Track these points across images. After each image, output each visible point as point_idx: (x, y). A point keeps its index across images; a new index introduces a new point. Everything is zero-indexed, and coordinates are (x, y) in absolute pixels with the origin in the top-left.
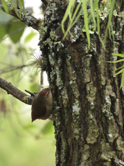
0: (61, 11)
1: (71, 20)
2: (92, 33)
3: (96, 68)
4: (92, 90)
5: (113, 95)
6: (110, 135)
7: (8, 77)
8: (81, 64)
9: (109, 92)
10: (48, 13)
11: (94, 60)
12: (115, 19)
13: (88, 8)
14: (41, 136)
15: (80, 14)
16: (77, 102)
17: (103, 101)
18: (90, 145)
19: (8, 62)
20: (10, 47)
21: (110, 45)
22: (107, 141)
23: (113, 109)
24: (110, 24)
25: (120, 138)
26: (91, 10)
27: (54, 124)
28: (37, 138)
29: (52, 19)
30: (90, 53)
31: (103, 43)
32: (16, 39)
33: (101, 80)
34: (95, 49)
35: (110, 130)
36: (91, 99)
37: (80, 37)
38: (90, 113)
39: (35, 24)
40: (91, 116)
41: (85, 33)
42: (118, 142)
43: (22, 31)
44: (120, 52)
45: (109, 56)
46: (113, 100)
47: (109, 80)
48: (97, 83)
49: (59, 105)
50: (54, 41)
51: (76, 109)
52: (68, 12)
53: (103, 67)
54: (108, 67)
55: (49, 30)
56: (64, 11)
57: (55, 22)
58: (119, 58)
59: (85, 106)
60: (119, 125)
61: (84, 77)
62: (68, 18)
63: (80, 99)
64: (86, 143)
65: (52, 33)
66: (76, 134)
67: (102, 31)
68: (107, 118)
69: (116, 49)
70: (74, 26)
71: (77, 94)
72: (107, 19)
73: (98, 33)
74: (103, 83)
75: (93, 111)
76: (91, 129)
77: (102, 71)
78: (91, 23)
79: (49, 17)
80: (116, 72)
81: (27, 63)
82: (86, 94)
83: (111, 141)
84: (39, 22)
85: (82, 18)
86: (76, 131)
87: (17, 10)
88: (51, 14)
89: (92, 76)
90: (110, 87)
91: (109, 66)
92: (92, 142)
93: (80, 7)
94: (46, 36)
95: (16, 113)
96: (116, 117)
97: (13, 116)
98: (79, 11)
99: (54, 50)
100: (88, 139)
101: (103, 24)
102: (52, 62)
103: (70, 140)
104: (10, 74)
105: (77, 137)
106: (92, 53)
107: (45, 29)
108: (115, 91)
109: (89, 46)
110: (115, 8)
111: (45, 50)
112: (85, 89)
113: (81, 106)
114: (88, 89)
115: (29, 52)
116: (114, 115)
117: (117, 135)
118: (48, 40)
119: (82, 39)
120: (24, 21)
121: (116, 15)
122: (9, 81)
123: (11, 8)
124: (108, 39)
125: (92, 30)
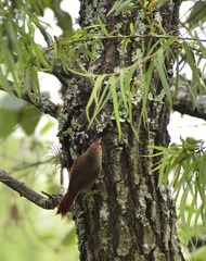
0: (85, 94)
1: (98, 105)
2: (123, 121)
3: (128, 163)
4: (123, 191)
5: (149, 196)
6: (146, 246)
7: (20, 177)
8: (110, 159)
9: (143, 192)
10: (69, 97)
11: (125, 154)
12: (151, 104)
13: (118, 90)
14: (62, 248)
15: (107, 98)
16: (105, 205)
17: (137, 204)
18: (121, 257)
19: (20, 158)
21: (144, 135)
22: (142, 253)
23: (148, 214)
24: (145, 110)
25: (158, 249)
26: (122, 93)
27: (78, 233)
28: (57, 251)
29: (74, 104)
30: (120, 145)
31: (136, 133)
32: (30, 130)
33: (133, 178)
34: (126, 141)
35: (145, 240)
36: (122, 202)
37: (108, 126)
38: (120, 218)
39: (53, 111)
40: (123, 223)
41: (114, 122)
42: (156, 254)
43: (37, 120)
44: (156, 145)
45: (143, 149)
46: (149, 203)
47: (144, 179)
48: (129, 182)
49: (82, 209)
50: (76, 131)
51: (104, 213)
52: (94, 95)
53: (136, 162)
54: (143, 163)
55: (70, 118)
56: (89, 95)
57: (78, 108)
58: (155, 151)
59: (115, 211)
60: (156, 233)
61: (113, 175)
62: (94, 104)
63: (108, 202)
64: (116, 255)
65: (74, 122)
66: (104, 245)
67: (135, 118)
68: (141, 225)
69: (151, 141)
70: (101, 113)
71: (105, 196)
72: (141, 104)
73: (130, 121)
74: (137, 183)
75: (125, 216)
76: (121, 239)
77: (135, 168)
78: (121, 109)
79: (70, 101)
80: (153, 168)
81: (43, 159)
82: (116, 195)
83: (147, 252)
84: (57, 108)
85: (110, 103)
86: (105, 241)
87: (30, 94)
88: (72, 98)
89: (123, 173)
90: (145, 187)
91: (143, 161)
92: (124, 255)
93: (108, 90)
94: (66, 126)
95: (31, 221)
96: (152, 224)
97: (27, 224)
98: (107, 94)
99: (77, 142)
100: (119, 251)
101: (137, 110)
102: (74, 157)
103: (96, 251)
104: (22, 172)
105: (105, 248)
106: (123, 145)
107: (66, 116)
108: (151, 192)
109: (120, 137)
110: (150, 90)
111: (65, 142)
112: (115, 189)
113: (109, 210)
114: (119, 189)
115: (46, 145)
116: (150, 221)
117: (154, 245)
118: (70, 130)
119: (110, 128)
120: (40, 107)
121: (151, 99)
122: (22, 180)
124: (142, 128)
125: (122, 117)
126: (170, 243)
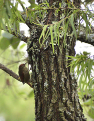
0: (39, 33)
1: (44, 38)
2: (55, 44)
3: (57, 63)
4: (54, 74)
5: (66, 77)
6: (64, 99)
7: (11, 67)
8: (49, 61)
9: (63, 76)
10: (32, 34)
11: (56, 59)
12: (67, 37)
13: (53, 31)
14: (28, 98)
15: (49, 35)
16: (47, 81)
17: (60, 81)
18: (53, 103)
19: (11, 59)
20: (12, 51)
21: (64, 51)
22: (62, 102)
23: (65, 85)
24: (65, 40)
25: (69, 100)
26: (55, 32)
27: (34, 92)
28: (26, 99)
29: (34, 37)
30: (54, 55)
31: (61, 50)
32: (15, 47)
33: (59, 69)
34: (56, 53)
35: (64, 96)
36: (54, 80)
37: (49, 47)
38: (53, 87)
39: (25, 40)
40: (54, 89)
41: (51, 45)
42: (68, 102)
43: (19, 43)
44: (70, 55)
45: (64, 57)
46: (66, 80)
47: (64, 70)
48: (57, 71)
49: (37, 82)
50: (35, 49)
51: (46, 84)
52: (43, 34)
53: (60, 63)
54: (63, 63)
55: (32, 43)
56: (41, 33)
57: (36, 38)
58: (69, 58)
59: (51, 83)
60: (68, 93)
61: (50, 68)
62: (43, 36)
63: (48, 79)
64: (51, 102)
65: (34, 44)
66: (46, 98)
67: (60, 44)
68: (62, 90)
69: (67, 53)
70: (46, 41)
71: (46, 76)
72: (63, 37)
73: (58, 45)
74: (61, 71)
75: (55, 86)
76: (53, 96)
77: (60, 65)
78: (55, 39)
79: (32, 36)
80: (68, 65)
81: (21, 60)
82: (51, 77)
83: (64, 102)
84: (27, 38)
85: (50, 37)
86: (46, 96)
87: (15, 32)
88: (33, 34)
89: (55, 67)
90: (64, 73)
92: (54, 102)
93: (49, 31)
94: (31, 46)
95: (15, 86)
96: (67, 89)
97: (13, 88)
98: (49, 33)
99: (35, 53)
100: (52, 101)
101: (61, 40)
102: (34, 60)
103: (42, 101)
104: (11, 65)
105: (46, 99)
106: (55, 55)
107: (31, 42)
108: (66, 75)
109: (54, 52)
110: (68, 31)
111: (30, 53)
112: (51, 74)
113: (48, 83)
114: (53, 74)
115: (22, 54)
116: (66, 88)
117: (67, 98)
118: (32, 48)
119: (49, 48)
120: (19, 38)
121: (68, 35)
122: (11, 69)
123: (13, 31)
124: (63, 48)
125: (55, 43)
126: (74, 98)
